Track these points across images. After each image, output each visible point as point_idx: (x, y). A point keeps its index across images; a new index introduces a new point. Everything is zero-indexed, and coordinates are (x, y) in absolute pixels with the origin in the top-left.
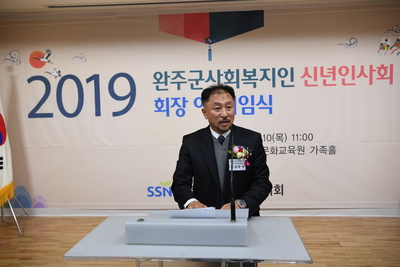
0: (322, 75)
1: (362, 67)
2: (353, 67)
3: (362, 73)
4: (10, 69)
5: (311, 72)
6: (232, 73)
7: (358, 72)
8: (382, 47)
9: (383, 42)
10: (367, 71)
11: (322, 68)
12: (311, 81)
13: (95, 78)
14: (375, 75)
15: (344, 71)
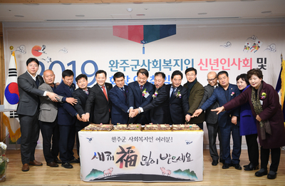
0: (210, 64)
1: (234, 59)
2: (229, 59)
3: (234, 63)
4: (19, 56)
5: (204, 62)
6: (157, 62)
7: (231, 62)
8: (246, 48)
9: (246, 45)
10: (237, 62)
11: (210, 60)
12: (204, 67)
13: (73, 63)
14: (242, 64)
15: (223, 62)
